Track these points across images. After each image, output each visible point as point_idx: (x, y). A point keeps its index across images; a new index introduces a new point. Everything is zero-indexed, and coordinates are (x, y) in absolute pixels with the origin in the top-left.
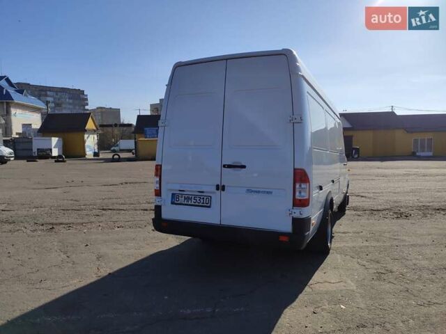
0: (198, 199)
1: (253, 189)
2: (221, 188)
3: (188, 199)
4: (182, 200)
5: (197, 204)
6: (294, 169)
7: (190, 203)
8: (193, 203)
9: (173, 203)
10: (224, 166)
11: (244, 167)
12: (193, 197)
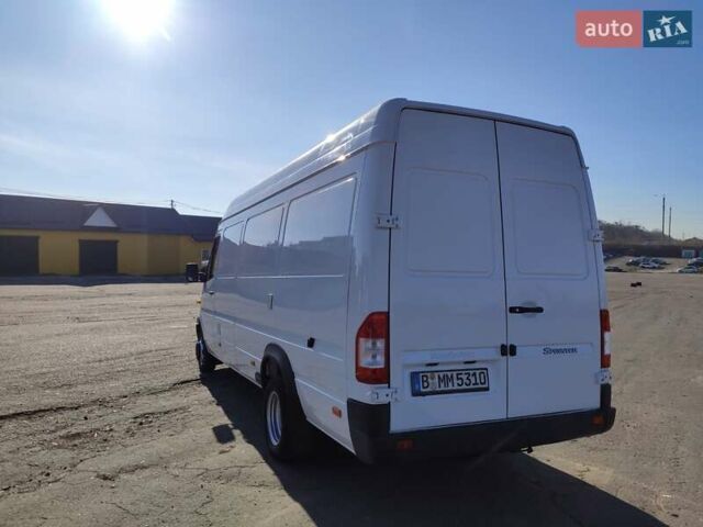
0: (464, 377)
1: (552, 347)
2: (508, 350)
3: (445, 379)
4: (434, 384)
5: (464, 387)
6: (601, 311)
7: (450, 387)
8: (456, 387)
9: (416, 393)
10: (512, 310)
11: (540, 310)
12: (455, 373)
